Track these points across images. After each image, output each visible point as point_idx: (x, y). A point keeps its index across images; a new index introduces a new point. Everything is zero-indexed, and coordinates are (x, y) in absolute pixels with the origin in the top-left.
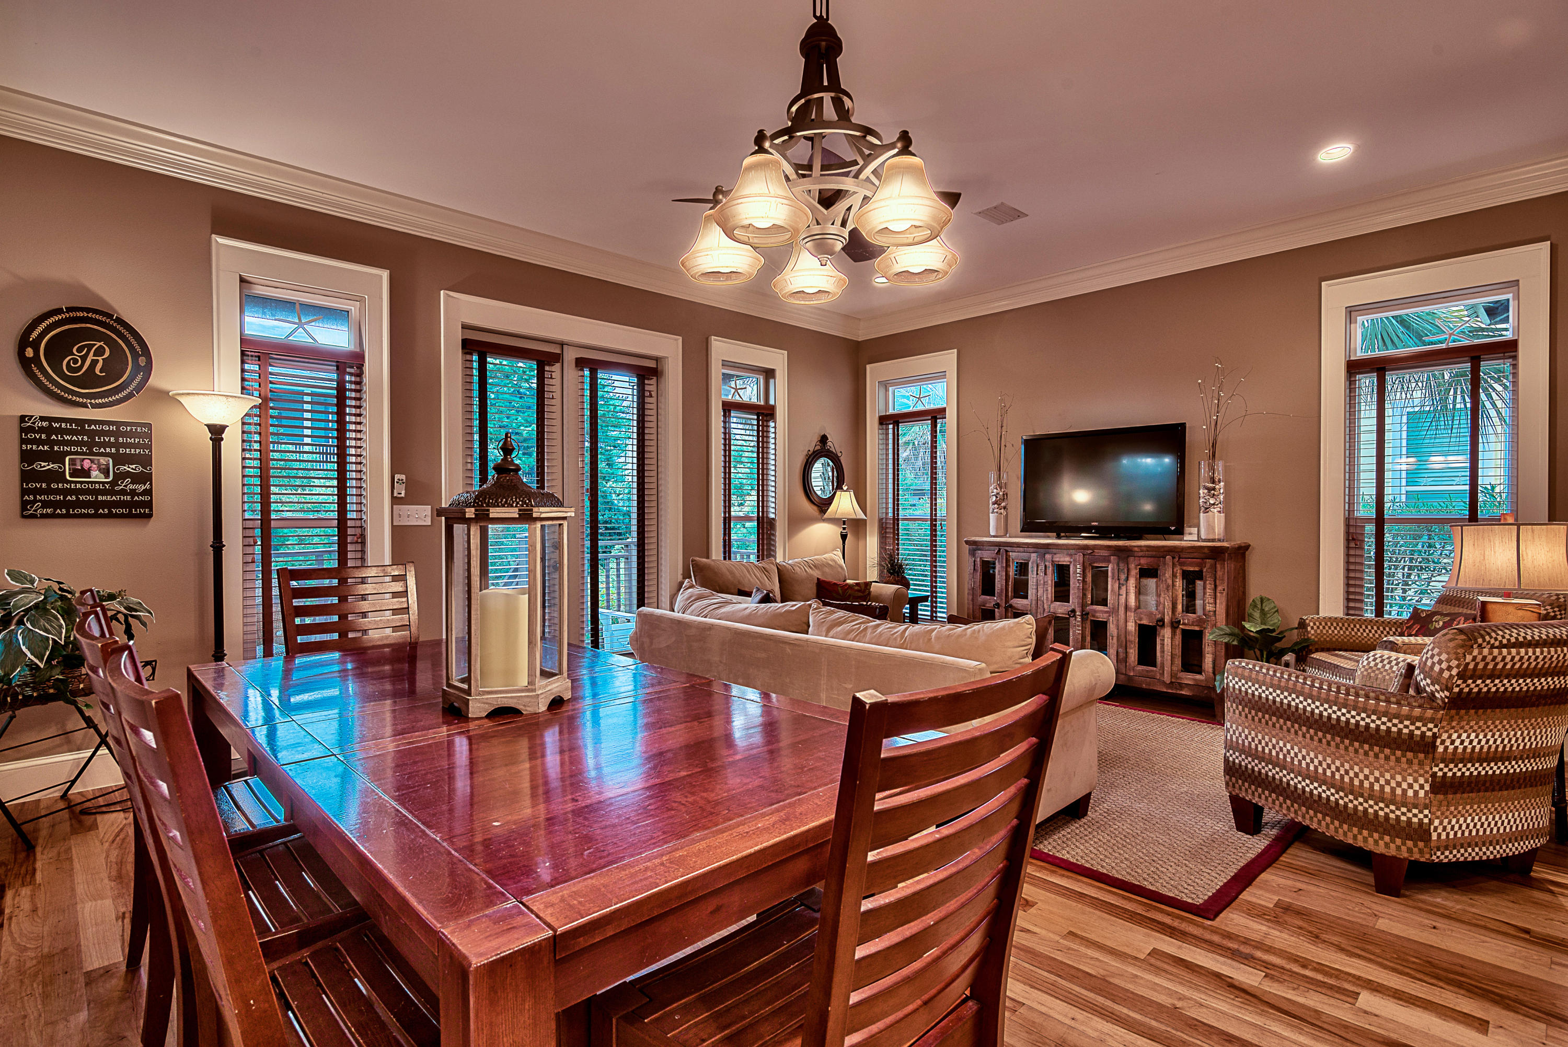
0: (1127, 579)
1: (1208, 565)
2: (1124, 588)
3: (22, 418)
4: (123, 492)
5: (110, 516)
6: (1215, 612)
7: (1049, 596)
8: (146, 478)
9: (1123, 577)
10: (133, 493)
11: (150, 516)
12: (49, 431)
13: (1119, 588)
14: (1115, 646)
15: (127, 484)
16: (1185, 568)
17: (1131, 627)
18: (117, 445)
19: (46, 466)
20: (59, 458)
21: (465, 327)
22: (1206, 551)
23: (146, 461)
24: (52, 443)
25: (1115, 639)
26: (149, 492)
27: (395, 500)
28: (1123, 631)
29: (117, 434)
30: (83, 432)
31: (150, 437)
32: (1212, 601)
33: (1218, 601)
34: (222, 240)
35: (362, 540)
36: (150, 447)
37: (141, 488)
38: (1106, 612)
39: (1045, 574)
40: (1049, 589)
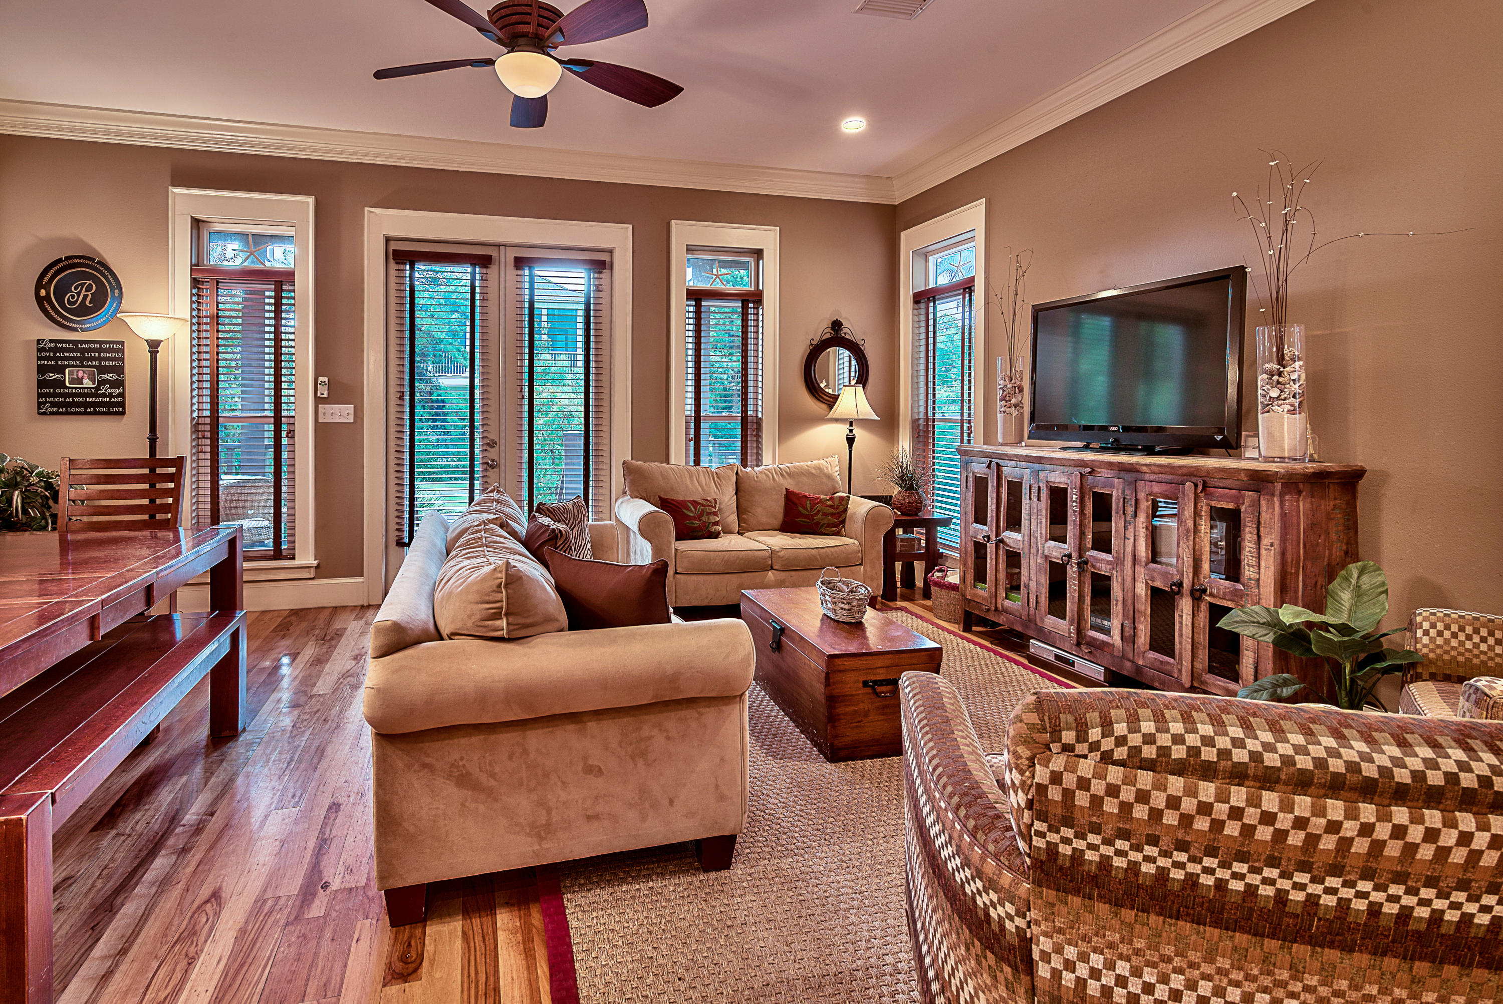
0: (1136, 515)
1: (1247, 502)
2: (1131, 528)
3: (38, 341)
4: (104, 395)
5: (95, 413)
6: (1258, 580)
7: (1044, 532)
8: (120, 384)
9: (1130, 511)
10: (111, 396)
11: (123, 413)
12: (55, 350)
13: (1125, 528)
14: (1120, 616)
15: (106, 389)
16: (1213, 504)
17: (1141, 589)
18: (100, 359)
19: (53, 376)
20: (61, 370)
21: (388, 240)
22: (1243, 476)
23: (120, 370)
24: (57, 359)
25: (1120, 604)
26: (122, 395)
27: (318, 400)
28: (1130, 595)
29: (100, 350)
30: (77, 350)
31: (122, 351)
32: (1253, 562)
33: (1263, 564)
34: (177, 190)
35: (291, 434)
36: (122, 360)
37: (116, 392)
38: (1109, 562)
39: (1039, 499)
40: (1044, 520)
